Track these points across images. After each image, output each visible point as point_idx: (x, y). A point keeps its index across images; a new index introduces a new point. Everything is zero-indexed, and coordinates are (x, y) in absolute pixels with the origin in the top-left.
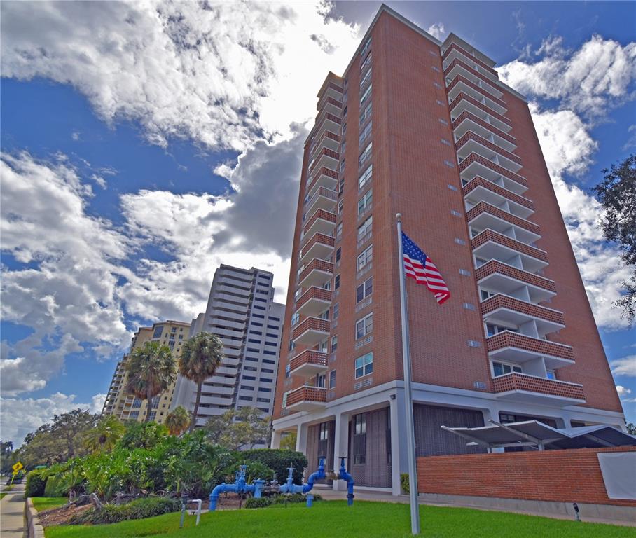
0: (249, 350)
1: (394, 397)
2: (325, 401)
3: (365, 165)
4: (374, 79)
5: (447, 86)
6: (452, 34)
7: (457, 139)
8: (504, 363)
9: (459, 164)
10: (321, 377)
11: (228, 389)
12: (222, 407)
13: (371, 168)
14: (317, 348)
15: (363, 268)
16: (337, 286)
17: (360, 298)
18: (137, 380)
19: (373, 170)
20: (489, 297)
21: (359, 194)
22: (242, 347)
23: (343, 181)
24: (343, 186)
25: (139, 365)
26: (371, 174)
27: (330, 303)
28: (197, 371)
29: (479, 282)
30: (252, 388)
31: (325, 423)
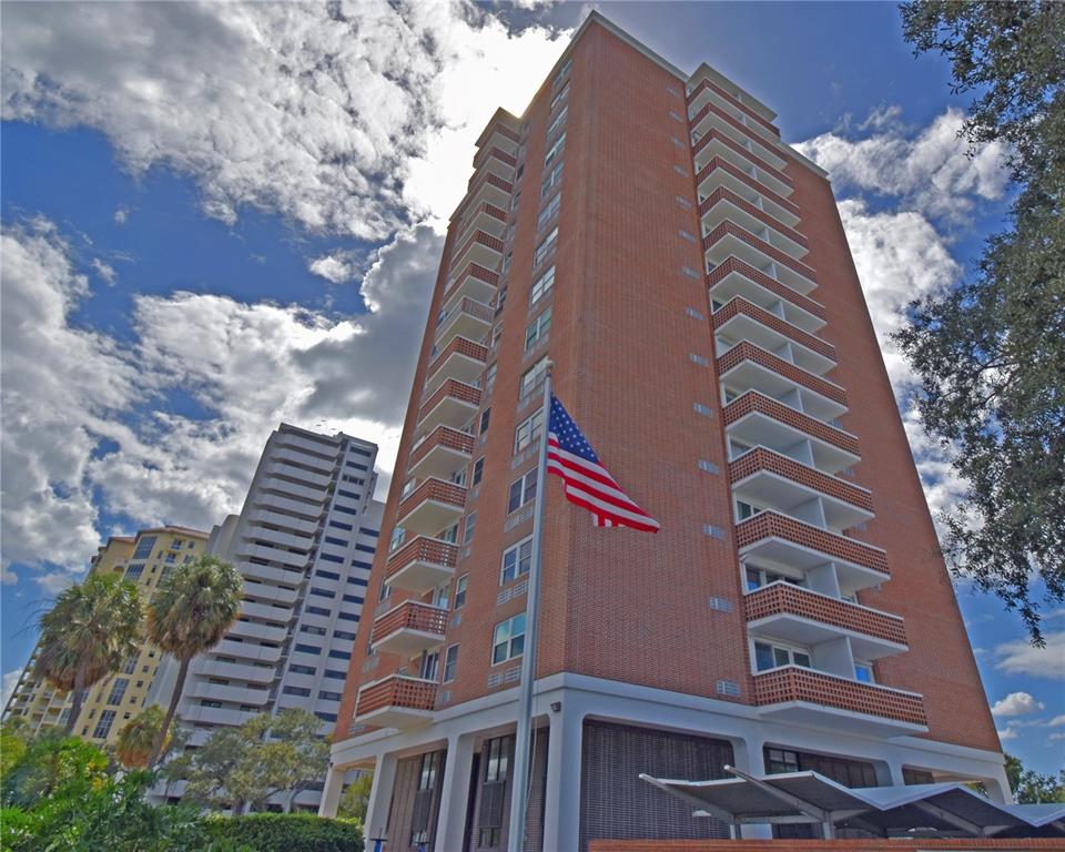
0: (316, 592)
1: (557, 707)
2: (432, 708)
3: (545, 265)
4: (571, 126)
5: (694, 145)
6: (704, 65)
7: (707, 231)
8: (776, 645)
9: (708, 273)
10: (431, 657)
11: (264, 670)
12: (246, 707)
13: (552, 271)
14: (428, 598)
15: (525, 449)
16: (478, 479)
17: (514, 504)
18: (59, 649)
19: (556, 275)
20: (753, 515)
21: (529, 315)
22: (303, 587)
23: (505, 289)
24: (504, 299)
25: (70, 619)
26: (552, 281)
27: (461, 510)
28: (181, 636)
29: (734, 486)
30: (311, 671)
31: (432, 753)
